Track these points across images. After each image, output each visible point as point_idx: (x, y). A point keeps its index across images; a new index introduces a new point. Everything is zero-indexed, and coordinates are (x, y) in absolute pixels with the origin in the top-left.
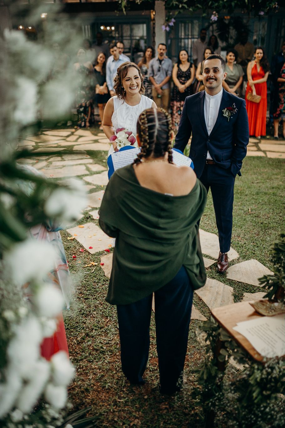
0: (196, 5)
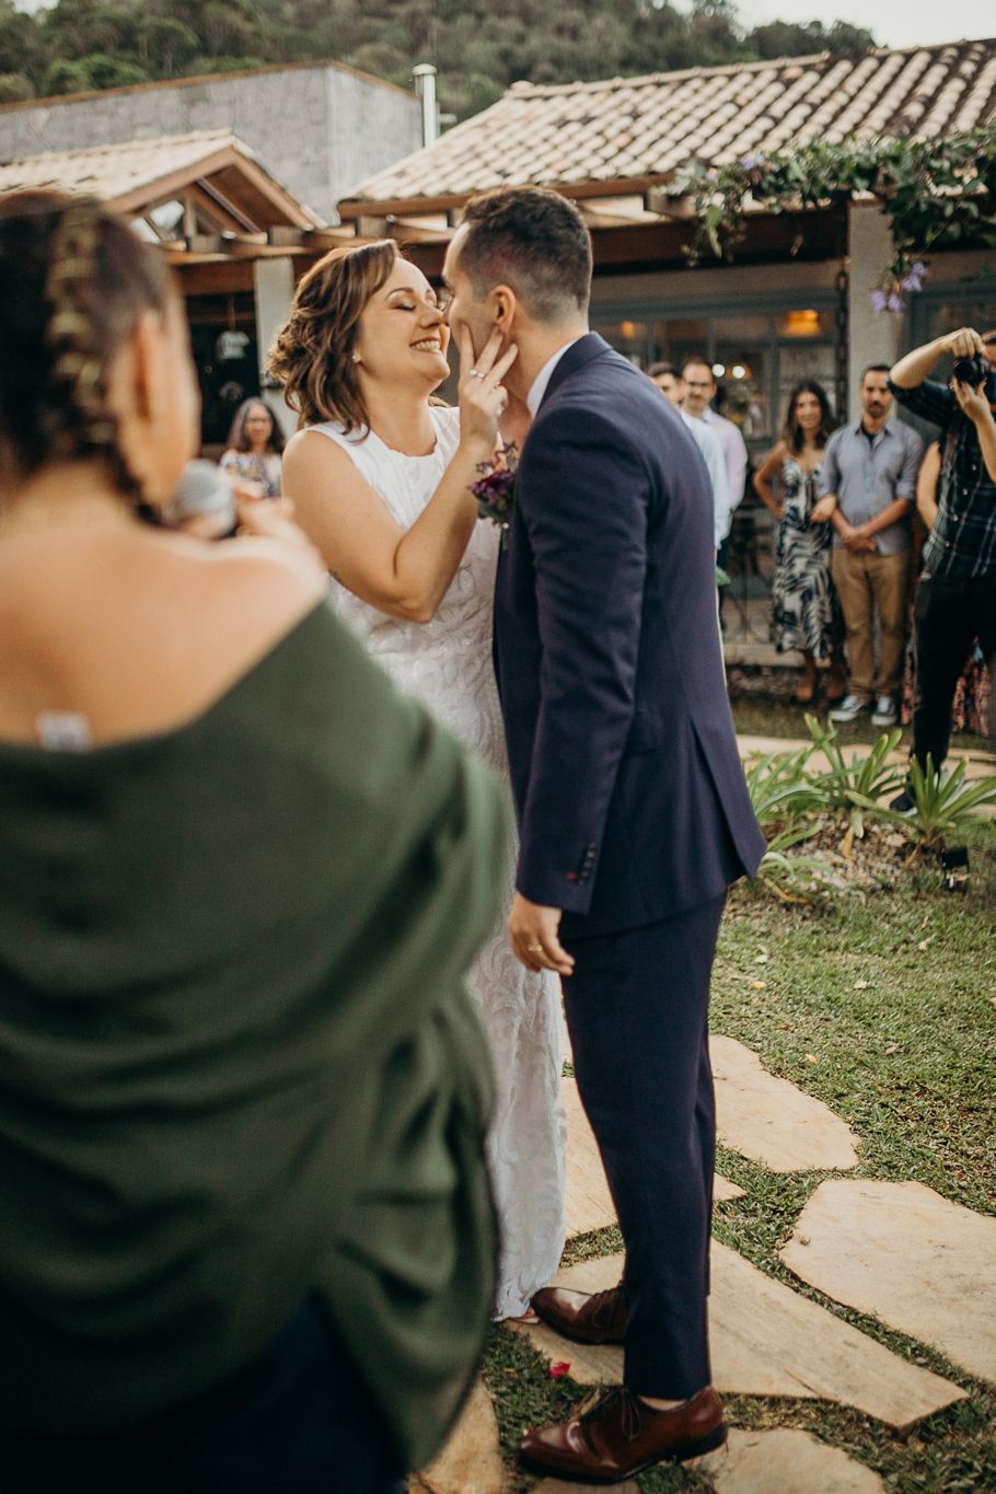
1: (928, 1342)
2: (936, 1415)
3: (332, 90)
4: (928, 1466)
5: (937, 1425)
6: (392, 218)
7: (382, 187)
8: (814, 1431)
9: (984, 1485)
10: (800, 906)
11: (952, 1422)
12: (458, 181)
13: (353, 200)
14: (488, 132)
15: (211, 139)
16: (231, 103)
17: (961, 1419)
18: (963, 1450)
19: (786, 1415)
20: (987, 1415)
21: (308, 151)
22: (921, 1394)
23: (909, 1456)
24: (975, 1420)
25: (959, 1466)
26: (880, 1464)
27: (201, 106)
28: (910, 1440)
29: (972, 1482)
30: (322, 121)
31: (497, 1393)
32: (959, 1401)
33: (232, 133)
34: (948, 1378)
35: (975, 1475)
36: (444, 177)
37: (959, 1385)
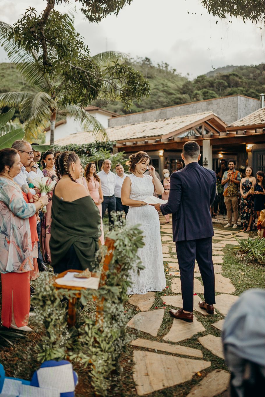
3: (239, 100)
7: (236, 124)
10: (263, 264)
16: (217, 104)
21: (233, 114)
27: (211, 105)
30: (236, 107)
36: (250, 121)
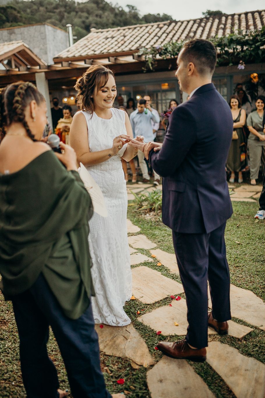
0: (222, 56)
1: (241, 319)
2: (247, 335)
3: (47, 30)
4: (248, 346)
5: (248, 337)
6: (70, 62)
7: (64, 54)
8: (221, 341)
9: (261, 349)
11: (251, 336)
12: (83, 53)
13: (57, 58)
14: (88, 41)
15: (18, 43)
16: (21, 34)
17: (253, 335)
18: (254, 342)
19: (213, 338)
20: (258, 334)
21: (41, 46)
22: (243, 330)
23: (243, 344)
24: (256, 335)
25: (254, 345)
26: (237, 347)
27: (13, 35)
28: (242, 341)
29: (258, 349)
30: (44, 38)
31: (146, 340)
32: (252, 331)
33: (23, 42)
34: (248, 326)
35: (258, 347)
36: (79, 52)
37: (250, 328)
